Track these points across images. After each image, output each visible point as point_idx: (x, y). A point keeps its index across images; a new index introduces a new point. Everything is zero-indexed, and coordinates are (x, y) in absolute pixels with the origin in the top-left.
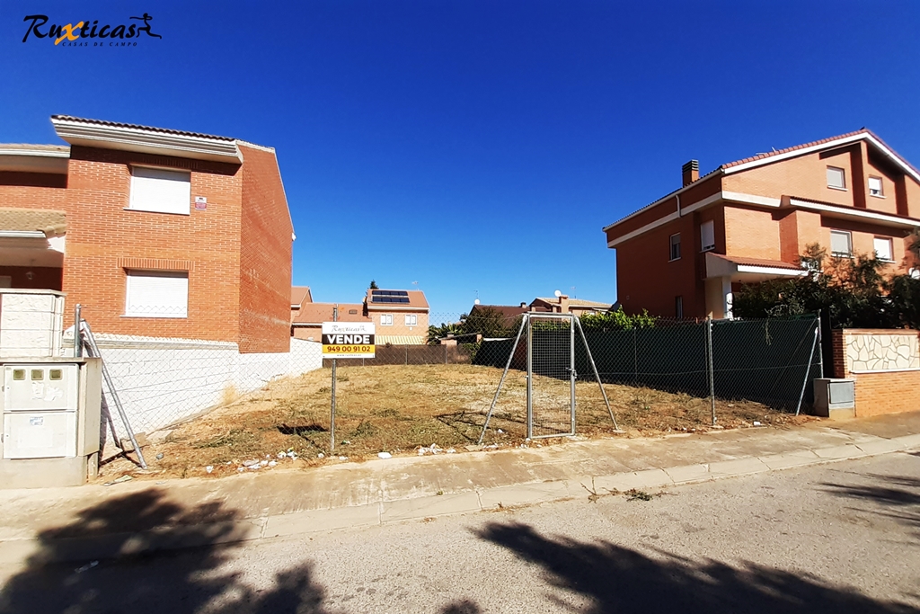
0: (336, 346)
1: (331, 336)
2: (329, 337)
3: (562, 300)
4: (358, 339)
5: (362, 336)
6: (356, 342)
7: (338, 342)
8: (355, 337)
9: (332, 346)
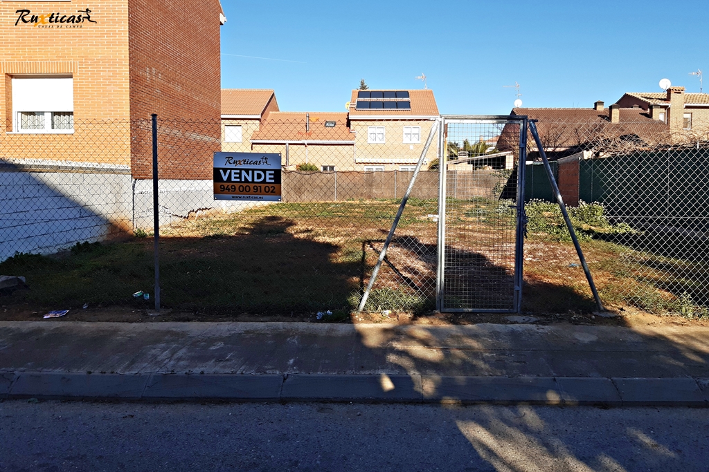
0: (230, 184)
1: (225, 170)
2: (221, 171)
3: (673, 95)
4: (259, 176)
5: (264, 171)
6: (256, 180)
7: (233, 179)
8: (256, 172)
9: (226, 185)
